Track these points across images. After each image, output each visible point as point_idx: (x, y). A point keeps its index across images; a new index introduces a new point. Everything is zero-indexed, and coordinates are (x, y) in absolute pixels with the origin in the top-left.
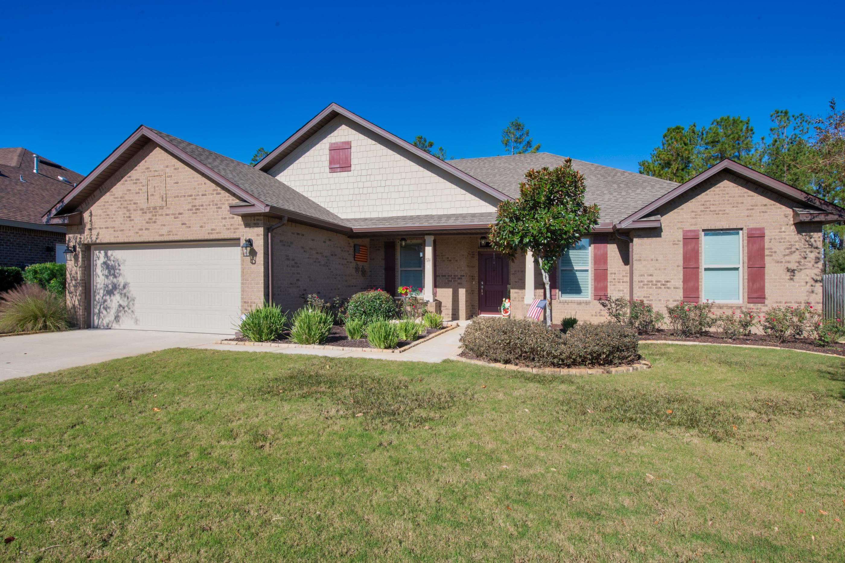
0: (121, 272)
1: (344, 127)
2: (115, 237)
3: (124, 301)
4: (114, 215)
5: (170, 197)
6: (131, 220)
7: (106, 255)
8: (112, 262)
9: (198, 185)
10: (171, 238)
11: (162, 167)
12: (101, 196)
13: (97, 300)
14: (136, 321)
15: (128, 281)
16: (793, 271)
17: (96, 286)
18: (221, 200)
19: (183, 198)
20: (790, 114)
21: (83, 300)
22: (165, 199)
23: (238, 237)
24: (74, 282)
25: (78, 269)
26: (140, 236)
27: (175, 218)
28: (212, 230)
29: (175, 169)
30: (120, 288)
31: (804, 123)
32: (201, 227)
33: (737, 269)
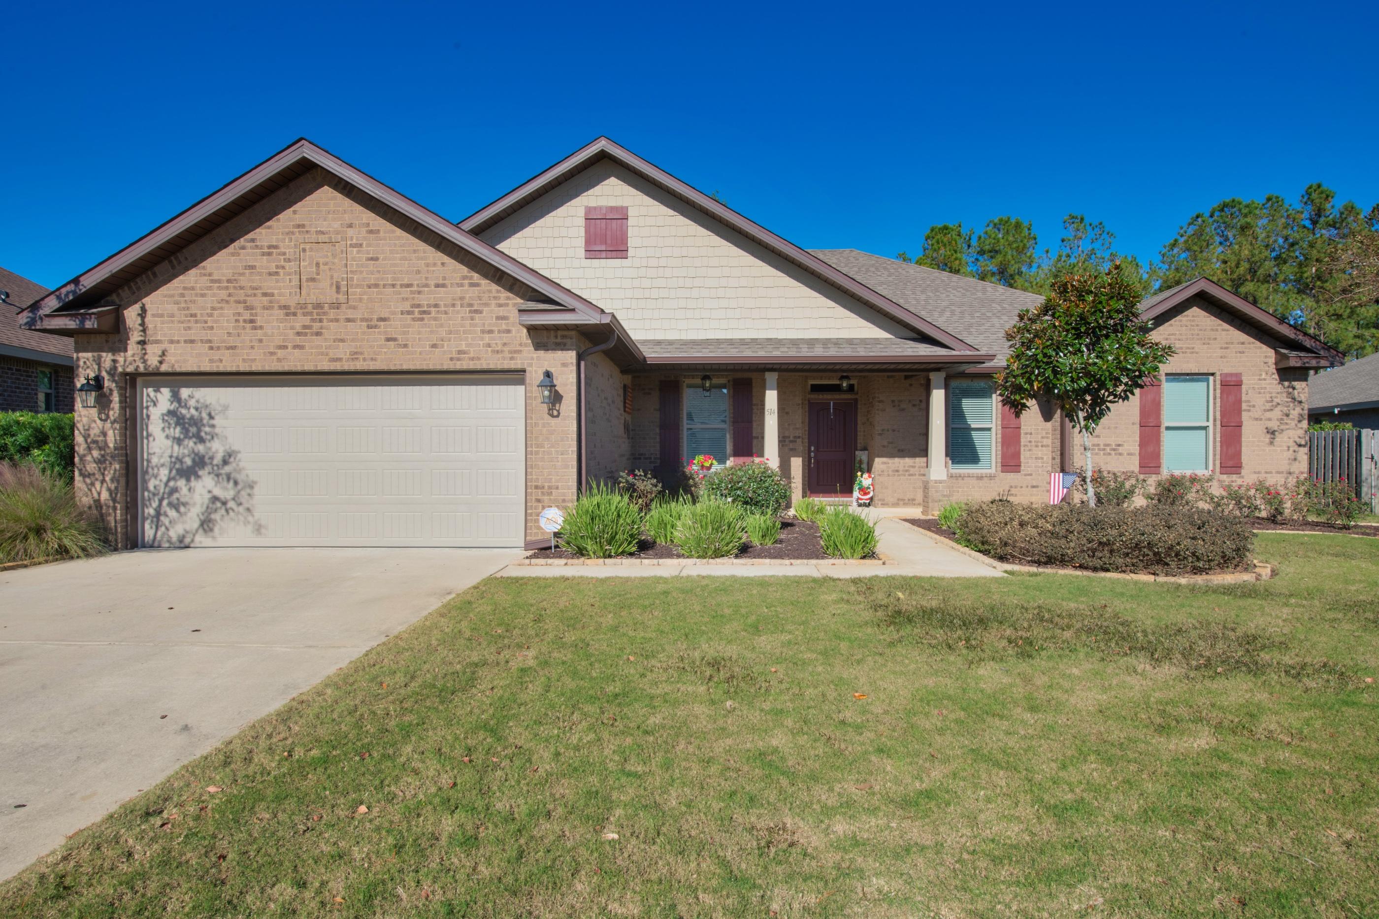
0: (217, 430)
1: (613, 180)
2: (211, 361)
3: (226, 489)
4: (211, 315)
5: (357, 286)
6: (255, 328)
7: (176, 397)
8: (193, 411)
9: (427, 265)
10: (360, 366)
11: (336, 225)
12: (175, 276)
13: (151, 488)
14: (259, 529)
15: (235, 448)
17: (149, 461)
18: (480, 298)
19: (390, 290)
20: (1087, 221)
21: (121, 490)
22: (344, 289)
23: (519, 367)
24: (96, 453)
25: (108, 425)
26: (279, 360)
27: (369, 327)
28: (460, 352)
29: (371, 232)
30: (215, 462)
31: (1105, 235)
32: (434, 346)
33: (1205, 428)
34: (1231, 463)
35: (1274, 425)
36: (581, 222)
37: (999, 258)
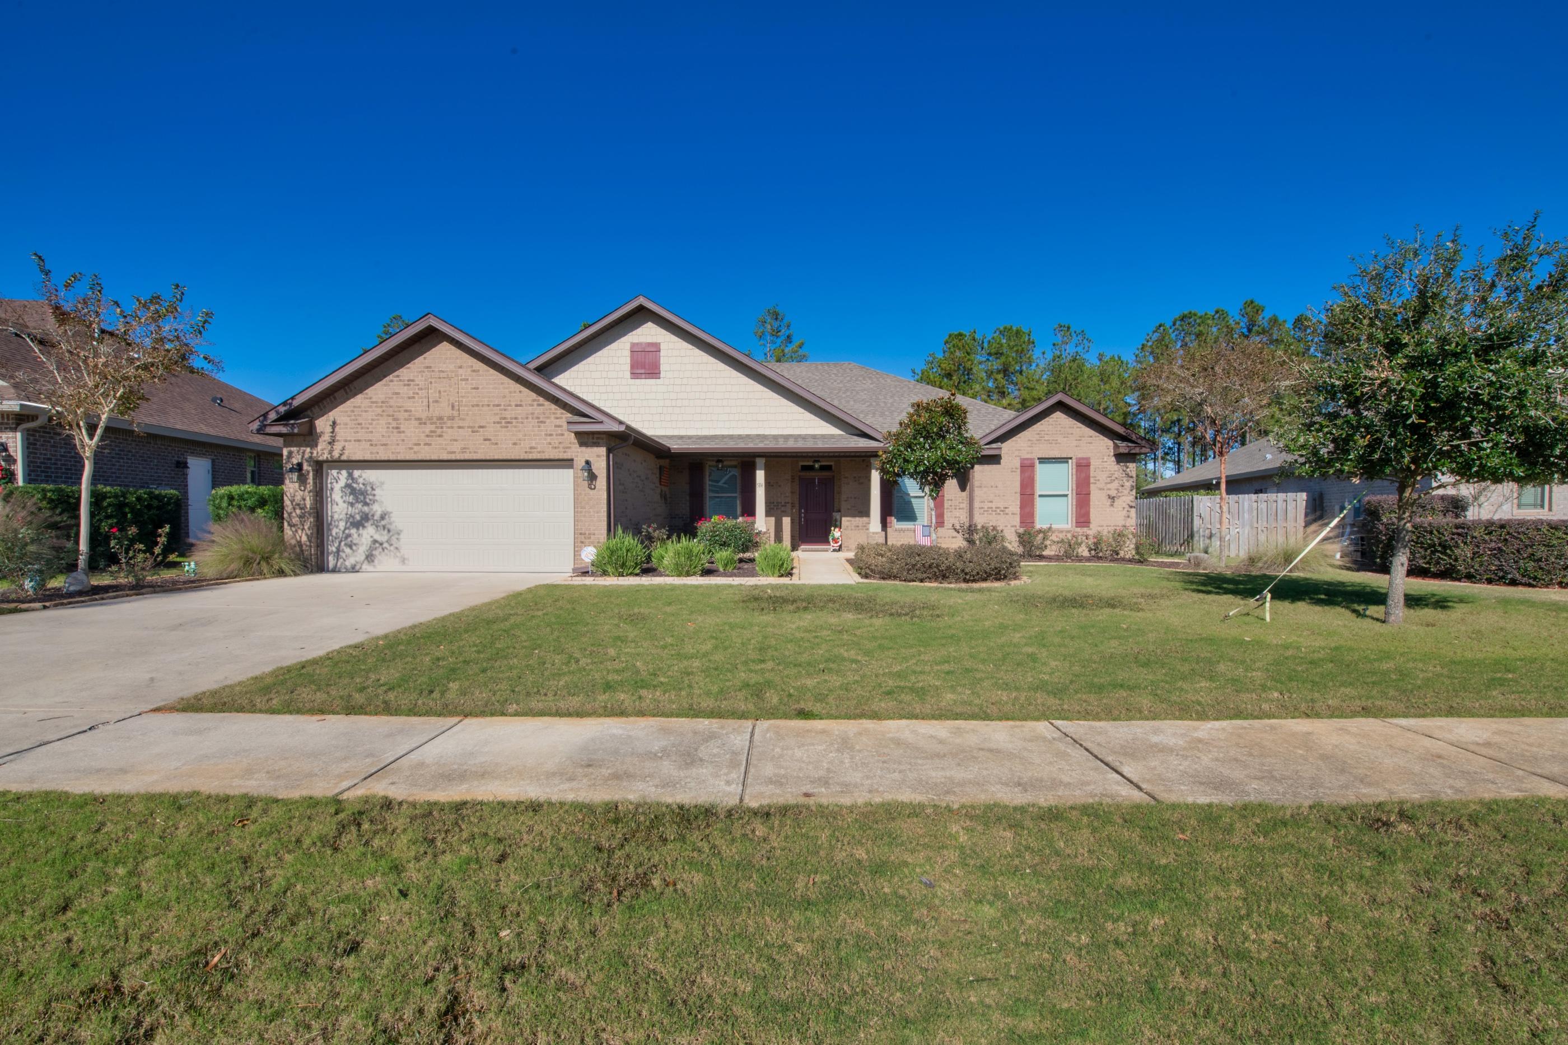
0: (377, 498)
1: (650, 324)
2: (371, 453)
3: (382, 535)
4: (371, 424)
5: (465, 406)
6: (399, 432)
7: (350, 475)
8: (361, 486)
9: (510, 392)
10: (467, 456)
11: (452, 367)
12: (348, 399)
13: (334, 534)
14: (403, 561)
15: (389, 510)
16: (1113, 498)
17: (332, 517)
18: (544, 414)
19: (486, 408)
20: (1072, 330)
21: (315, 535)
22: (457, 408)
23: (569, 457)
24: (298, 511)
25: (306, 492)
26: (415, 453)
27: (473, 432)
28: (531, 448)
29: (474, 371)
30: (376, 518)
31: (1085, 341)
32: (515, 444)
33: (1066, 496)
34: (1082, 520)
35: (1113, 493)
36: (628, 353)
37: (1003, 359)
